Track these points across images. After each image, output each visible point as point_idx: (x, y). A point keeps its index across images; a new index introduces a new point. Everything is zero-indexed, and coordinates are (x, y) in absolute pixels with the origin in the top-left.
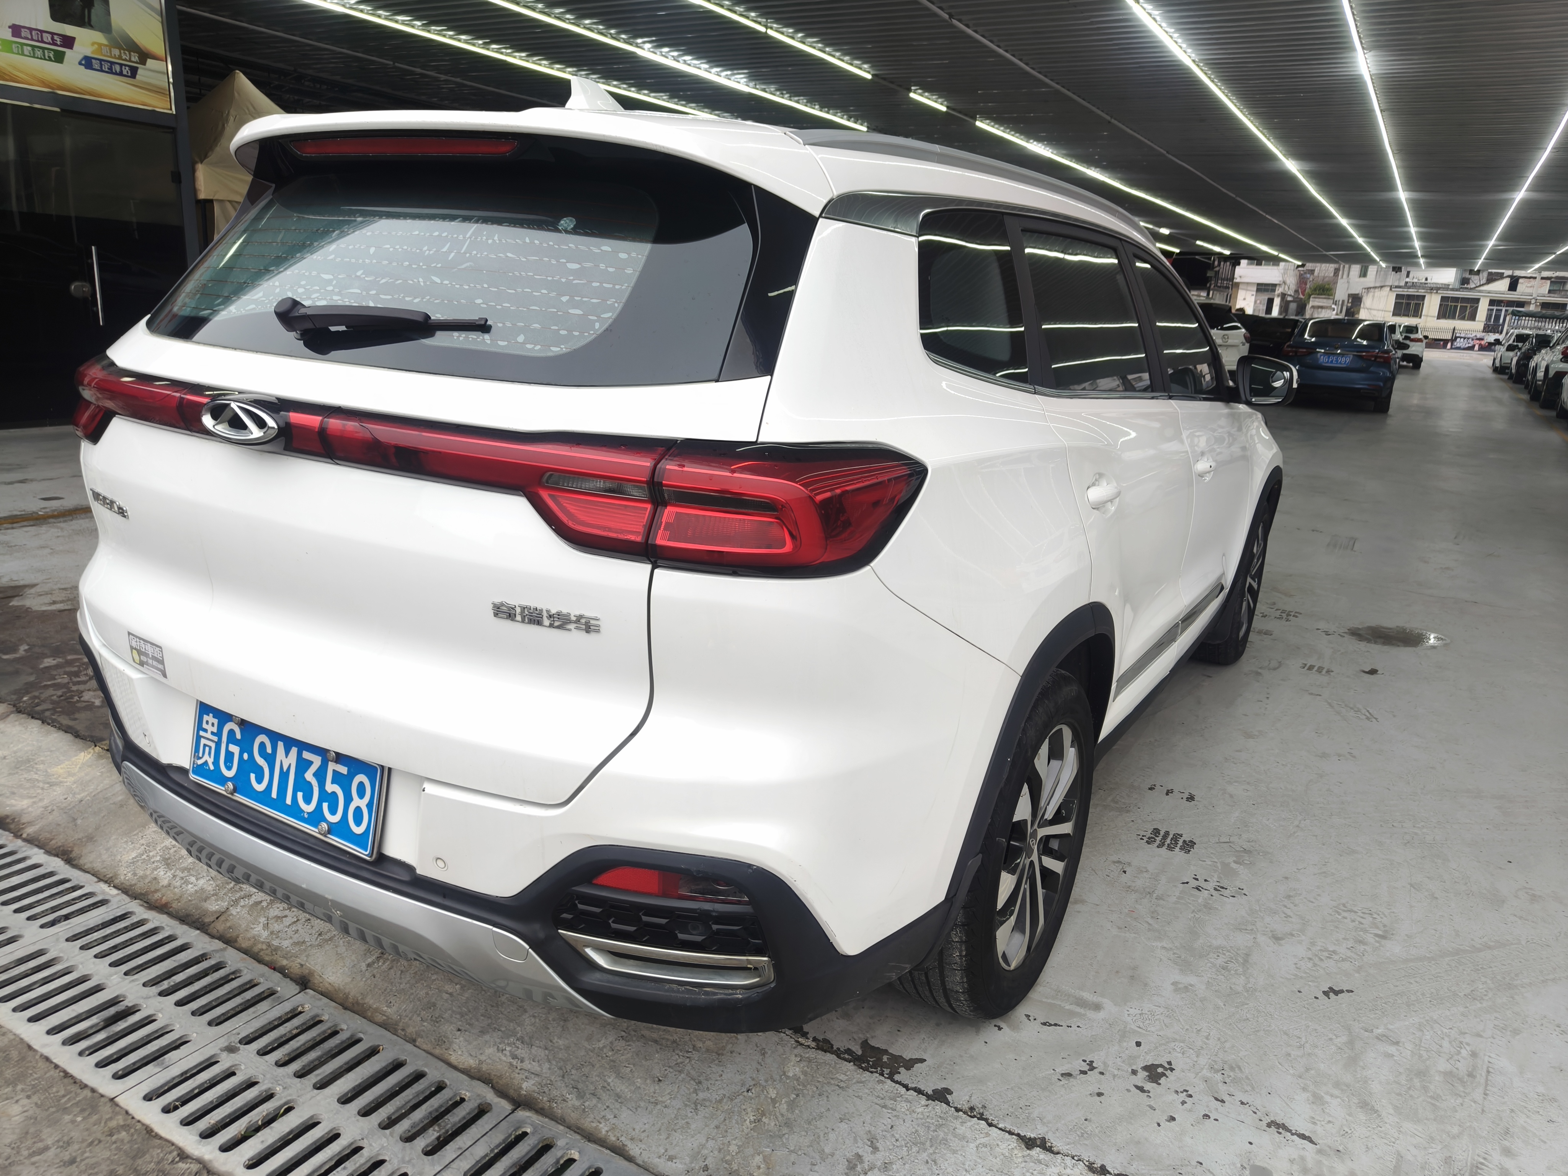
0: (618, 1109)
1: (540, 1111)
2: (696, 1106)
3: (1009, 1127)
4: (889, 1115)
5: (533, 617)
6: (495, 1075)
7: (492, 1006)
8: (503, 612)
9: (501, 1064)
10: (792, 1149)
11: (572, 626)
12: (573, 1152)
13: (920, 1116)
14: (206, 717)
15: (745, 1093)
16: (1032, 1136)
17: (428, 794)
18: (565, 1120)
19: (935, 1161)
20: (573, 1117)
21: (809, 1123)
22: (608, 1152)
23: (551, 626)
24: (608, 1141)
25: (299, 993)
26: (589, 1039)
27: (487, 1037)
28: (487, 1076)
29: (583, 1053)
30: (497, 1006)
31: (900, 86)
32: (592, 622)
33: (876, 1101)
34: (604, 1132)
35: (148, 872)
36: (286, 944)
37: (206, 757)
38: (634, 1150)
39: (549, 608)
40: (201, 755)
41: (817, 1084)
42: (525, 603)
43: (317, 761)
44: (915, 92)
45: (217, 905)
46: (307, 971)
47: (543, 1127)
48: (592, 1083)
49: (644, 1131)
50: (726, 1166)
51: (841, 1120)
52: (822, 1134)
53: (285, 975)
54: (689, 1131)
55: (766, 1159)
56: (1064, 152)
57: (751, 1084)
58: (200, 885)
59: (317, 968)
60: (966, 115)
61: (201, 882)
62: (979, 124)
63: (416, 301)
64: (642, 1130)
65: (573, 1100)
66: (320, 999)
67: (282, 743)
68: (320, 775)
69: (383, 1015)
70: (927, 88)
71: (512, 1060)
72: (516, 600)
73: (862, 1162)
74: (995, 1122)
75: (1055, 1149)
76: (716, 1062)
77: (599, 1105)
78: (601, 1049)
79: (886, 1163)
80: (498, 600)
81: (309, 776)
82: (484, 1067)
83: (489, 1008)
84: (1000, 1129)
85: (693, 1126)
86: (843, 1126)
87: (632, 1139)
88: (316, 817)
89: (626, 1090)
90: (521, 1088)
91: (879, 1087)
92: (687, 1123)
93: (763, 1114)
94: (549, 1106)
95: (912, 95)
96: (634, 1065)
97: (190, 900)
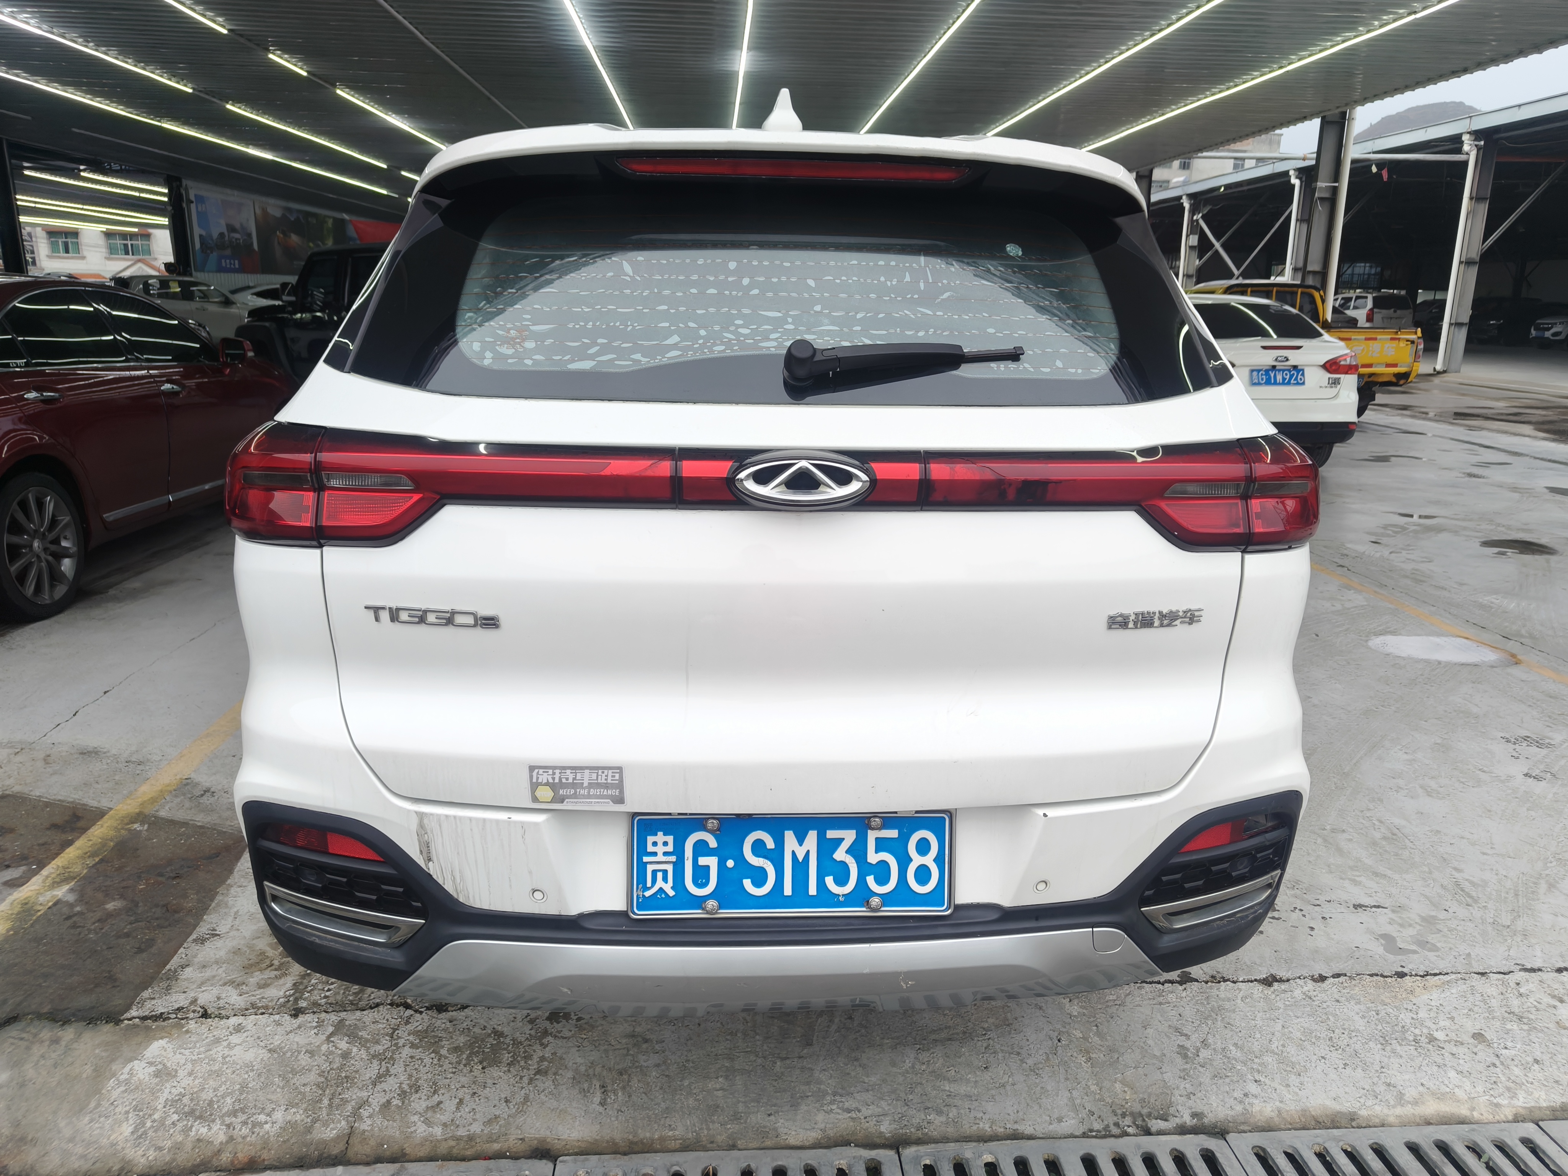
0: (978, 1106)
1: (919, 1142)
2: (1035, 1072)
3: (1246, 978)
4: (1170, 1008)
5: (1145, 621)
6: (847, 1134)
7: (776, 1080)
8: (1118, 622)
9: (843, 1123)
10: (1134, 1066)
11: (1177, 622)
12: (985, 1156)
13: (1188, 999)
14: (650, 839)
15: (1059, 1044)
16: (1264, 976)
17: (1051, 818)
18: (947, 1138)
19: (1229, 1024)
20: (951, 1131)
21: (1126, 1041)
22: (1009, 1142)
23: (1162, 625)
24: (999, 1134)
25: (555, 1165)
26: (894, 1064)
27: (803, 1108)
28: (841, 1139)
29: (901, 1079)
30: (780, 1078)
31: (258, 45)
32: (1196, 614)
33: (1151, 1002)
34: (989, 1130)
35: (180, 1138)
36: (476, 1128)
37: (660, 883)
38: (1028, 1130)
39: (1161, 609)
40: (649, 884)
41: (1101, 1011)
42: (1139, 610)
43: (849, 836)
44: (273, 53)
45: (333, 1129)
46: (536, 1142)
47: (938, 1152)
48: (936, 1098)
49: (1018, 1112)
50: (1102, 1103)
51: (1145, 1027)
52: (1142, 1044)
53: (515, 1157)
54: (1050, 1093)
55: (1124, 1083)
56: (424, 126)
57: (1056, 1035)
58: (281, 1120)
59: (543, 1133)
60: (326, 82)
61: (279, 1115)
62: (339, 92)
63: (921, 334)
64: (1015, 1111)
65: (938, 1120)
66: (587, 1160)
67: (791, 832)
68: (858, 850)
69: (675, 1140)
70: (287, 49)
71: (849, 1115)
72: (1130, 609)
73: (1188, 1049)
74: (1235, 979)
75: (1284, 978)
76: (1013, 1032)
77: (962, 1111)
78: (913, 1067)
79: (1203, 1042)
80: (1113, 613)
81: (840, 855)
82: (831, 1133)
83: (775, 1083)
84: (1242, 982)
85: (1049, 1088)
86: (1150, 1031)
87: (1016, 1122)
88: (862, 894)
89: (969, 1089)
90: (881, 1133)
91: (1143, 992)
92: (1042, 1088)
93: (1088, 1052)
94: (922, 1134)
95: (271, 56)
96: (953, 1066)
97: (284, 1142)
